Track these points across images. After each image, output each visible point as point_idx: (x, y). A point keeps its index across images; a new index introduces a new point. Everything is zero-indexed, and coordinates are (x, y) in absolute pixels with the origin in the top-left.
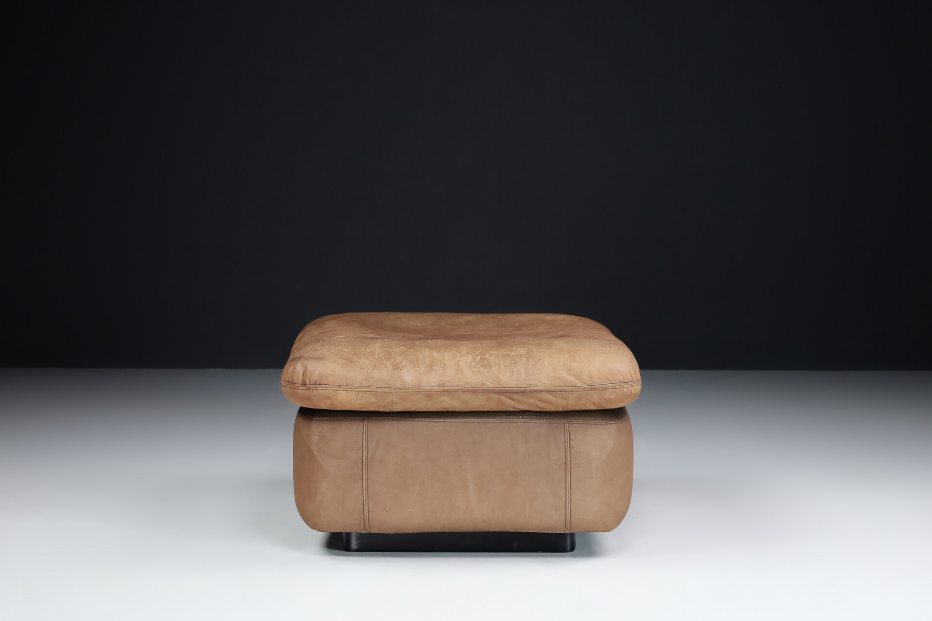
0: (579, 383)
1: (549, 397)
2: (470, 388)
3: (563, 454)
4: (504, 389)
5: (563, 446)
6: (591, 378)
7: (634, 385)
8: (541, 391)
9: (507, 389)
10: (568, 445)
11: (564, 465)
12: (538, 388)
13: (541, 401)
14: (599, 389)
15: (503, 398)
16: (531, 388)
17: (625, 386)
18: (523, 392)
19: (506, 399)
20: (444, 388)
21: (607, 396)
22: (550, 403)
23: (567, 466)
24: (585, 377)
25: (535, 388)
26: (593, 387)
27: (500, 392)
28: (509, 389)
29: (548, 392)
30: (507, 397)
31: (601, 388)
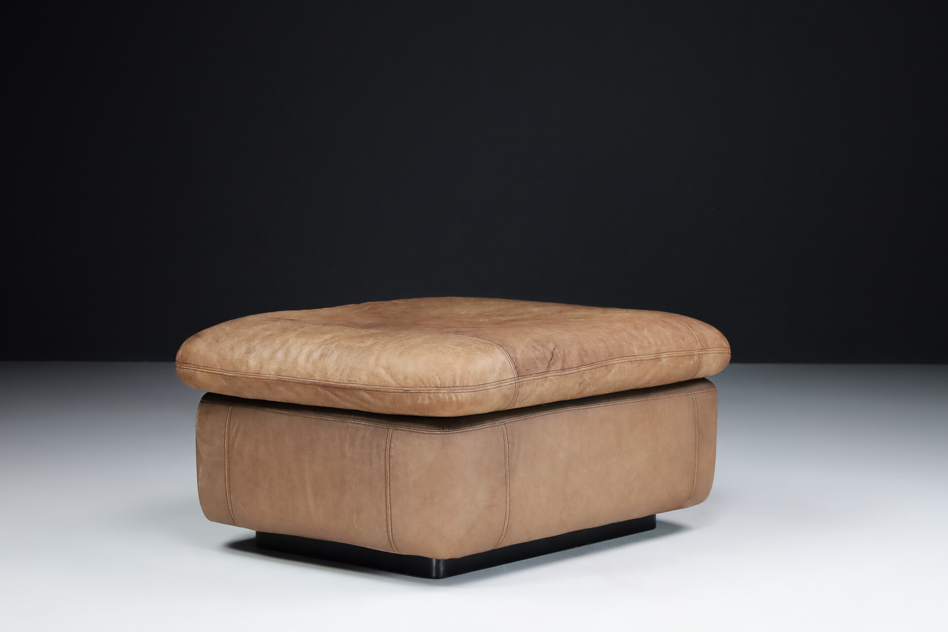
0: (393, 383)
1: (367, 396)
2: (300, 379)
3: (383, 463)
4: (328, 383)
5: (383, 453)
6: (406, 378)
7: (455, 391)
8: (360, 389)
9: (330, 383)
10: (388, 454)
11: (384, 476)
12: (358, 385)
13: (362, 399)
14: (410, 392)
15: (328, 392)
16: (351, 385)
17: (442, 391)
18: (344, 389)
19: (331, 395)
20: (280, 377)
21: (420, 401)
22: (368, 402)
23: (387, 477)
24: (401, 377)
25: (354, 385)
26: (406, 389)
27: (325, 387)
28: (332, 383)
29: (365, 390)
30: (332, 393)
31: (413, 391)
